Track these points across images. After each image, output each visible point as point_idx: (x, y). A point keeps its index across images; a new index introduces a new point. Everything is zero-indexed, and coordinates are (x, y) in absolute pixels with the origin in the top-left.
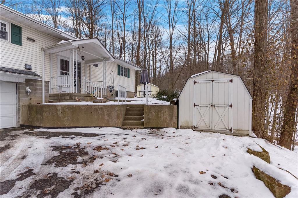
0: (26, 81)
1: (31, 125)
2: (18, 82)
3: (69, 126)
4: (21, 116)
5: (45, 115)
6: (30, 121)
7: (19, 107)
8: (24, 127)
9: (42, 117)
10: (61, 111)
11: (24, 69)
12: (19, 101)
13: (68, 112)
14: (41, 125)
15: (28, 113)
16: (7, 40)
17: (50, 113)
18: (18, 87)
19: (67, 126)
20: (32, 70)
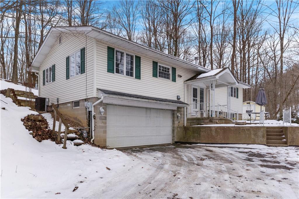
0: (177, 109)
1: (188, 142)
2: (173, 110)
3: (221, 143)
4: (176, 135)
5: (202, 134)
6: (186, 139)
7: (174, 128)
8: (179, 143)
9: (199, 136)
10: (214, 131)
11: (176, 99)
12: (173, 123)
13: (220, 132)
14: (198, 142)
15: (183, 133)
16: (170, 79)
17: (206, 133)
18: (173, 113)
19: (219, 142)
20: (180, 100)
